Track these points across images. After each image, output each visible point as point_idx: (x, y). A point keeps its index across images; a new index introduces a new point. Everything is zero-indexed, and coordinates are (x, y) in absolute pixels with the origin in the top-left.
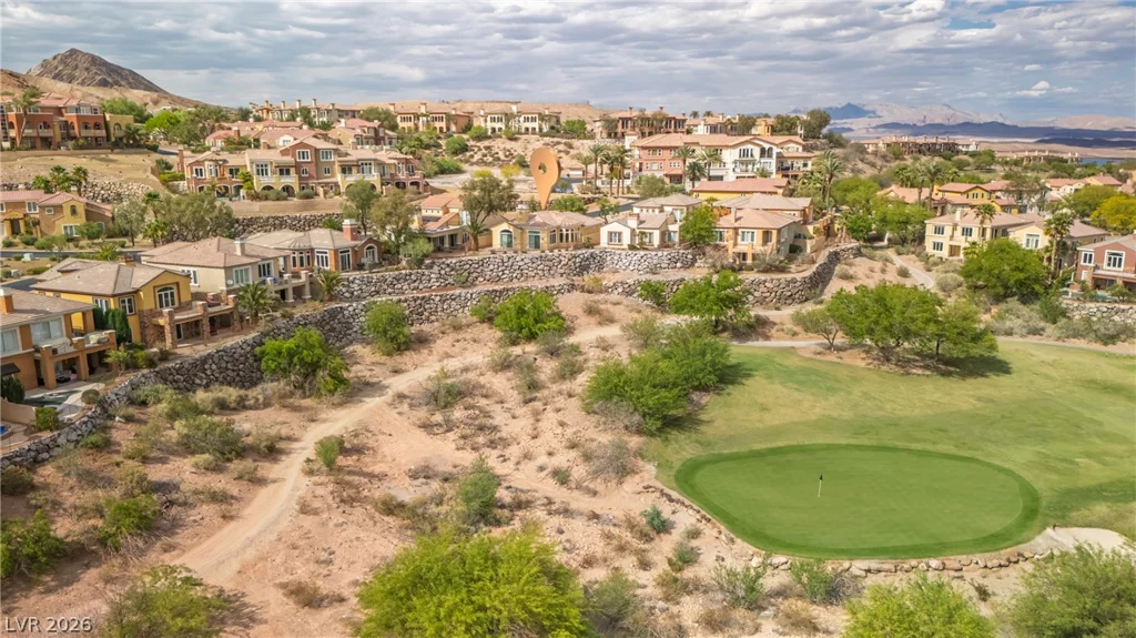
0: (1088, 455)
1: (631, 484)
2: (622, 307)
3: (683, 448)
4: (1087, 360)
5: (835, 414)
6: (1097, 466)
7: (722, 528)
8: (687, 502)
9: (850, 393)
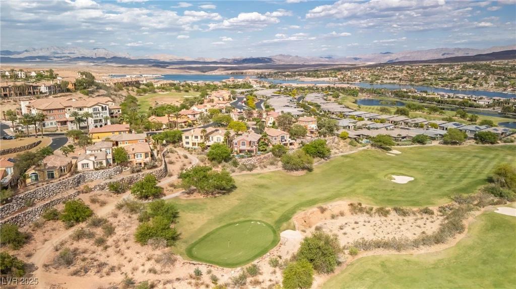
0: (272, 210)
1: (178, 265)
2: (102, 196)
3: (181, 246)
4: (251, 178)
5: (210, 218)
6: (275, 212)
7: (217, 266)
8: (200, 263)
9: (207, 209)
